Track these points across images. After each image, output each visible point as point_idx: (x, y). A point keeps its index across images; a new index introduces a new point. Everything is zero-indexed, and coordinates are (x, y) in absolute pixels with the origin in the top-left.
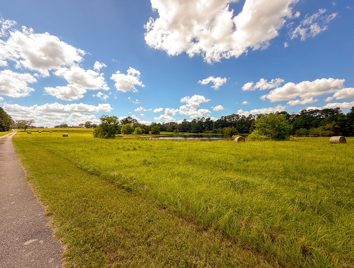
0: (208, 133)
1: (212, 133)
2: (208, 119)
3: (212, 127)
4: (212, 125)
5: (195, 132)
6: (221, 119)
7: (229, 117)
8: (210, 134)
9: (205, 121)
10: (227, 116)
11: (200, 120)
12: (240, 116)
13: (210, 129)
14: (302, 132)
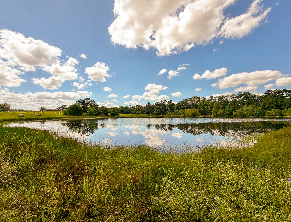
0: (170, 114)
1: (174, 114)
2: (170, 101)
3: (174, 109)
4: (174, 108)
5: (157, 114)
6: (182, 102)
7: (190, 100)
8: (172, 116)
9: (167, 103)
10: (188, 99)
11: (162, 102)
12: (201, 98)
13: (172, 110)
14: (274, 113)
